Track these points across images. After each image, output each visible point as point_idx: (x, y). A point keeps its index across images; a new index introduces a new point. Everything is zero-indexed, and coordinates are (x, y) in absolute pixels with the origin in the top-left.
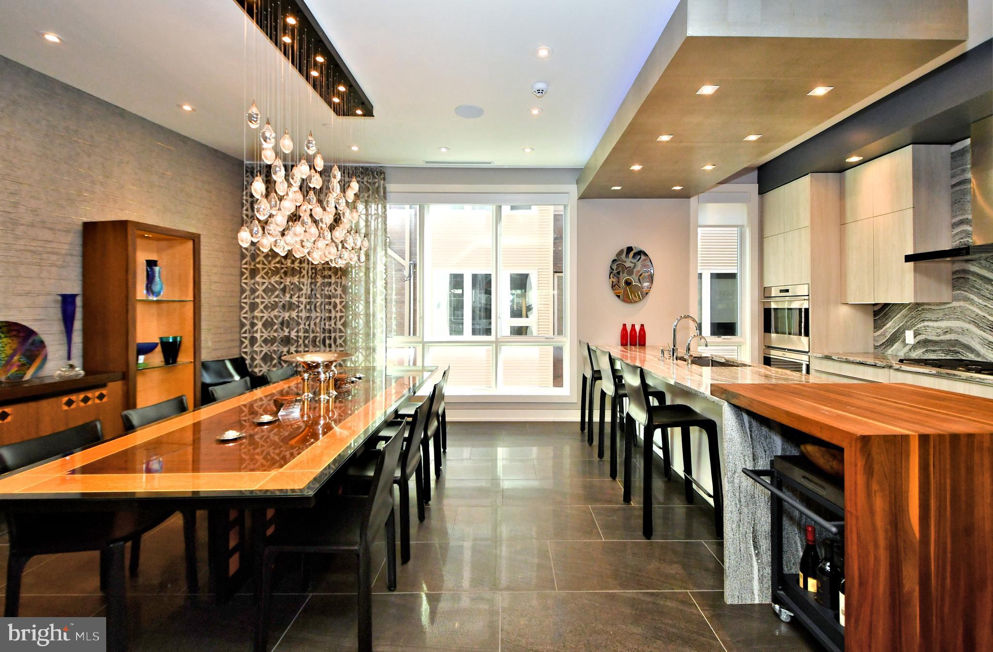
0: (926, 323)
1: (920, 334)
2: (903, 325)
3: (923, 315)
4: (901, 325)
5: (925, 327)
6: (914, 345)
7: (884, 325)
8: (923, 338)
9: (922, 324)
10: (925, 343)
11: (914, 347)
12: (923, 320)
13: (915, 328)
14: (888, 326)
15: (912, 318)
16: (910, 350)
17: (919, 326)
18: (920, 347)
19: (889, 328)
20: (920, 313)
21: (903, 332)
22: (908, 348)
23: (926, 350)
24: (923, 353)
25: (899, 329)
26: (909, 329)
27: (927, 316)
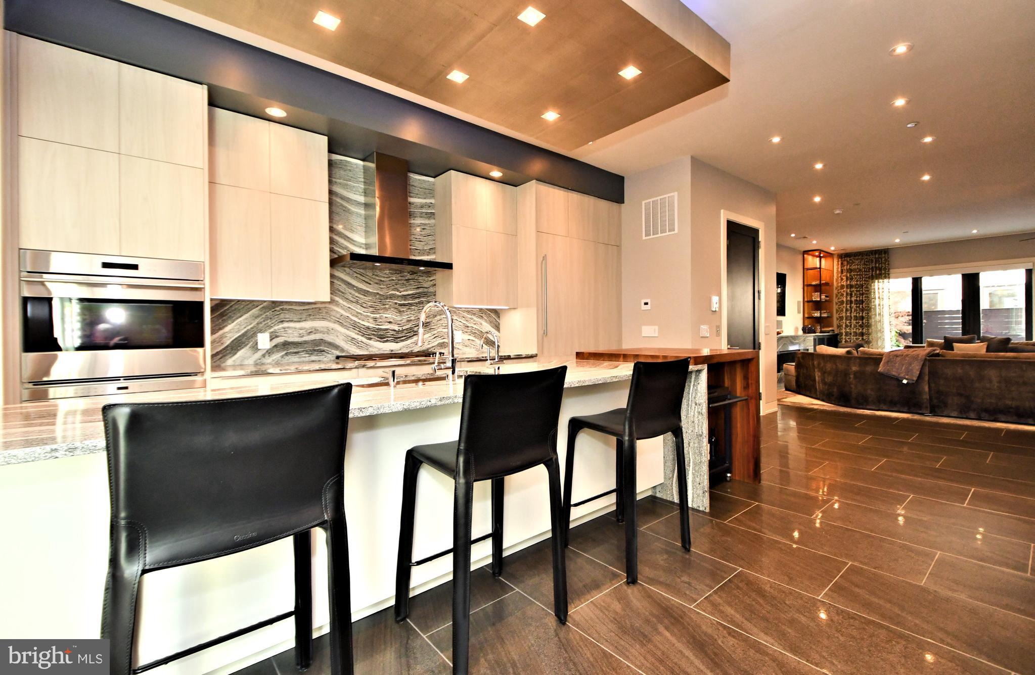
0: (286, 325)
1: (277, 337)
2: (252, 328)
3: (282, 316)
4: (249, 327)
5: (284, 328)
6: (270, 349)
7: (220, 329)
8: (282, 341)
9: (281, 326)
10: (286, 345)
11: (269, 352)
12: (282, 321)
13: (272, 330)
14: (227, 329)
15: (267, 318)
16: (264, 356)
17: (276, 328)
18: (278, 351)
19: (230, 332)
20: (278, 313)
21: (254, 335)
22: (259, 354)
23: (286, 354)
24: (282, 357)
25: (246, 332)
26: (261, 331)
27: (287, 316)
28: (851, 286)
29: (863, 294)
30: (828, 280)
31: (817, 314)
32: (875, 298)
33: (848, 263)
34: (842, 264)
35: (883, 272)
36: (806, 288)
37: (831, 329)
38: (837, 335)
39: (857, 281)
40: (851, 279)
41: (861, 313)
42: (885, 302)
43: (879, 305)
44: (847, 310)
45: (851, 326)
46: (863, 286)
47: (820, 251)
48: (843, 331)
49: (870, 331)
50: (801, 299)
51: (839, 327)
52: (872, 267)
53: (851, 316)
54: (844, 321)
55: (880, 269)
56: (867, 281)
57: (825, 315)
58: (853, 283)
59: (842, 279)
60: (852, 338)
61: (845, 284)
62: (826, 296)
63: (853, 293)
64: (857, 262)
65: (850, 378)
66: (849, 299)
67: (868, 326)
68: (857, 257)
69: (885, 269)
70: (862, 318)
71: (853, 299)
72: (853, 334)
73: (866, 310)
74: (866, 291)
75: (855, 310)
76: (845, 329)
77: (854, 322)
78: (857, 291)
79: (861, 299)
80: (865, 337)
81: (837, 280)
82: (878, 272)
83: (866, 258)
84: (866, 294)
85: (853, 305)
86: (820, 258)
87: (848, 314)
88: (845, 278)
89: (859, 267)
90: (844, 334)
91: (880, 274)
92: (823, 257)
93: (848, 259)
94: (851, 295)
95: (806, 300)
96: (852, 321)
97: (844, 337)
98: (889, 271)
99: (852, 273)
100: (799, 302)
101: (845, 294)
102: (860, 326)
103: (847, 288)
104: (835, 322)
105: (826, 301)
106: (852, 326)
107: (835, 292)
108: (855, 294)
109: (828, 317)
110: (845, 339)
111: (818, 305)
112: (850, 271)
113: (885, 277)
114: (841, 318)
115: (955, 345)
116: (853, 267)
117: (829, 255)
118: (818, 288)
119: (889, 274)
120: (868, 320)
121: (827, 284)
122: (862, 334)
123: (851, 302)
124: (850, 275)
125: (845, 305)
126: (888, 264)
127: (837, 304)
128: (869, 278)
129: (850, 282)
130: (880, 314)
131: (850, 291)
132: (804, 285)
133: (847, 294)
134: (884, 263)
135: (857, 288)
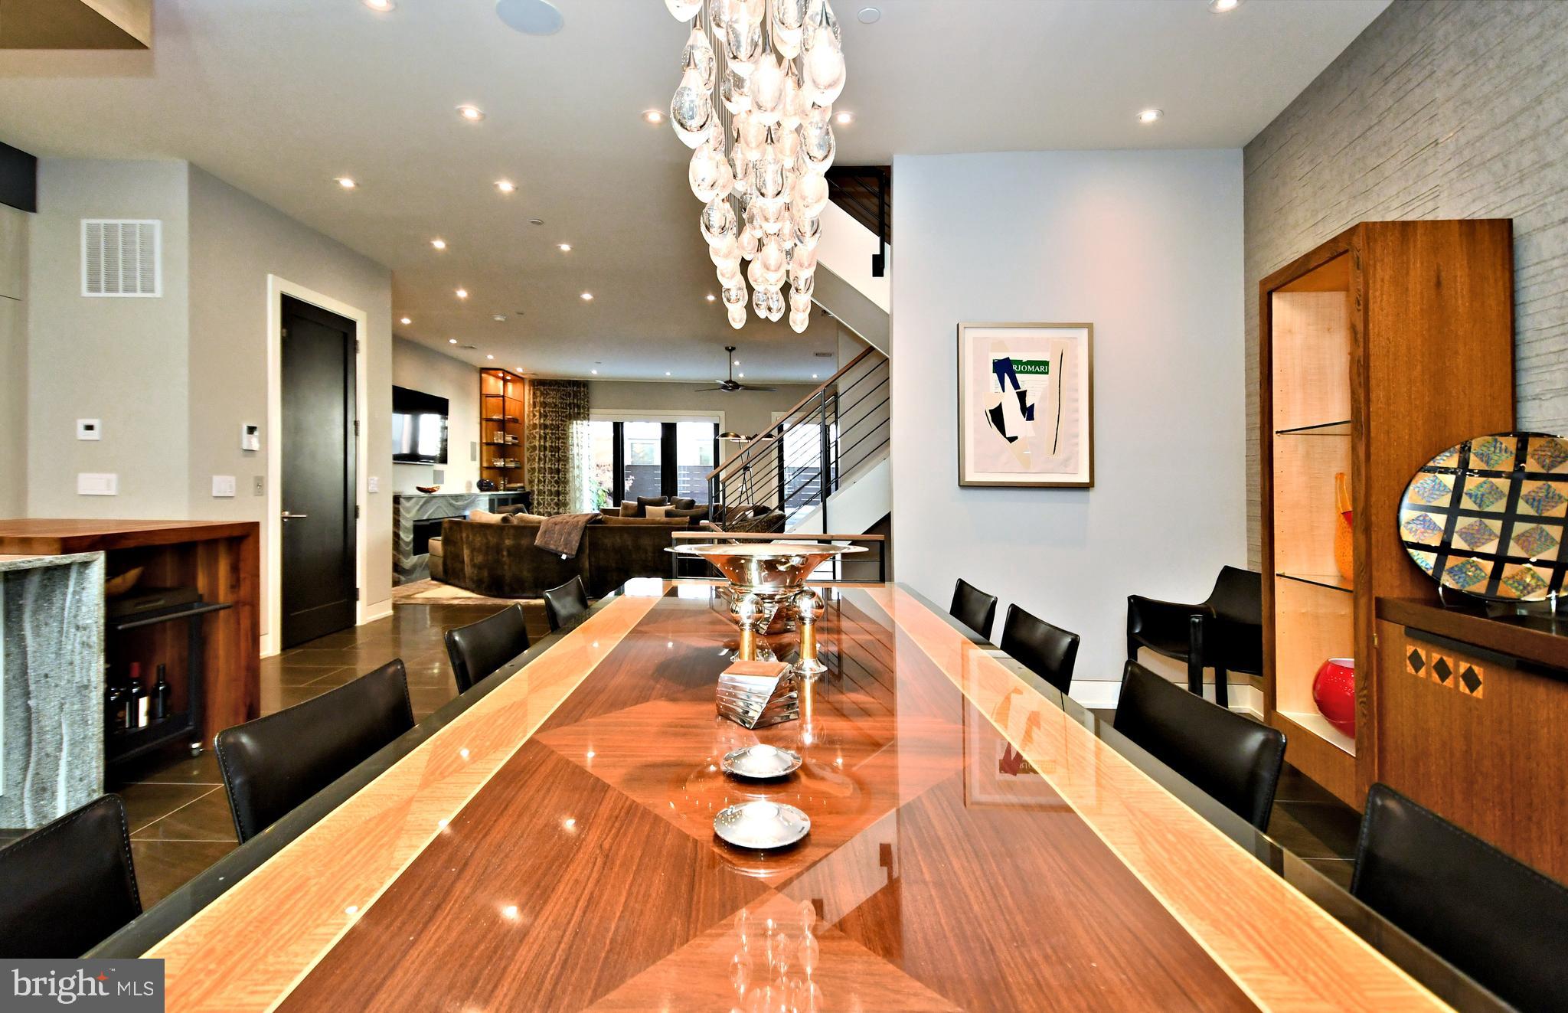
28: (545, 427)
29: (559, 439)
30: (517, 415)
31: (500, 463)
32: (573, 445)
33: (542, 394)
34: (534, 393)
35: (582, 411)
36: (484, 423)
37: (519, 485)
38: (529, 493)
39: (552, 420)
40: (546, 416)
41: (557, 464)
42: (584, 452)
43: (578, 454)
44: (540, 459)
45: (544, 482)
46: (559, 428)
47: (505, 372)
48: (535, 488)
49: (567, 489)
50: (477, 440)
51: (531, 482)
52: (570, 404)
53: (545, 468)
54: (536, 474)
55: (579, 407)
56: (564, 421)
57: (512, 465)
58: (548, 422)
59: (534, 416)
60: (545, 498)
61: (537, 422)
62: (513, 438)
63: (548, 437)
64: (552, 393)
65: (503, 556)
66: (542, 443)
67: (566, 482)
68: (553, 388)
69: (584, 407)
70: (558, 471)
71: (548, 444)
72: (546, 493)
73: (563, 461)
74: (562, 435)
75: (551, 460)
76: (538, 485)
77: (548, 476)
78: (552, 434)
79: (557, 445)
80: (561, 498)
81: (528, 416)
82: (576, 410)
83: (563, 391)
84: (563, 439)
85: (547, 452)
86: (505, 381)
87: (542, 466)
88: (537, 414)
89: (554, 401)
90: (536, 493)
91: (579, 414)
92: (509, 381)
93: (542, 388)
94: (545, 438)
95: (484, 441)
96: (546, 475)
97: (536, 497)
98: (588, 410)
99: (547, 409)
100: (473, 444)
101: (538, 436)
102: (557, 482)
103: (540, 428)
104: (527, 476)
105: (513, 444)
106: (546, 483)
107: (527, 432)
108: (550, 438)
109: (516, 468)
110: (538, 499)
111: (502, 450)
112: (544, 405)
113: (584, 418)
114: (533, 469)
115: (648, 507)
116: (549, 400)
117: (518, 379)
118: (503, 425)
119: (588, 415)
120: (565, 475)
121: (515, 420)
122: (558, 493)
123: (545, 448)
124: (544, 411)
125: (537, 452)
126: (588, 401)
127: (528, 449)
128: (566, 416)
129: (544, 421)
130: (578, 467)
131: (544, 433)
132: (481, 419)
133: (540, 438)
134: (584, 400)
135: (552, 429)
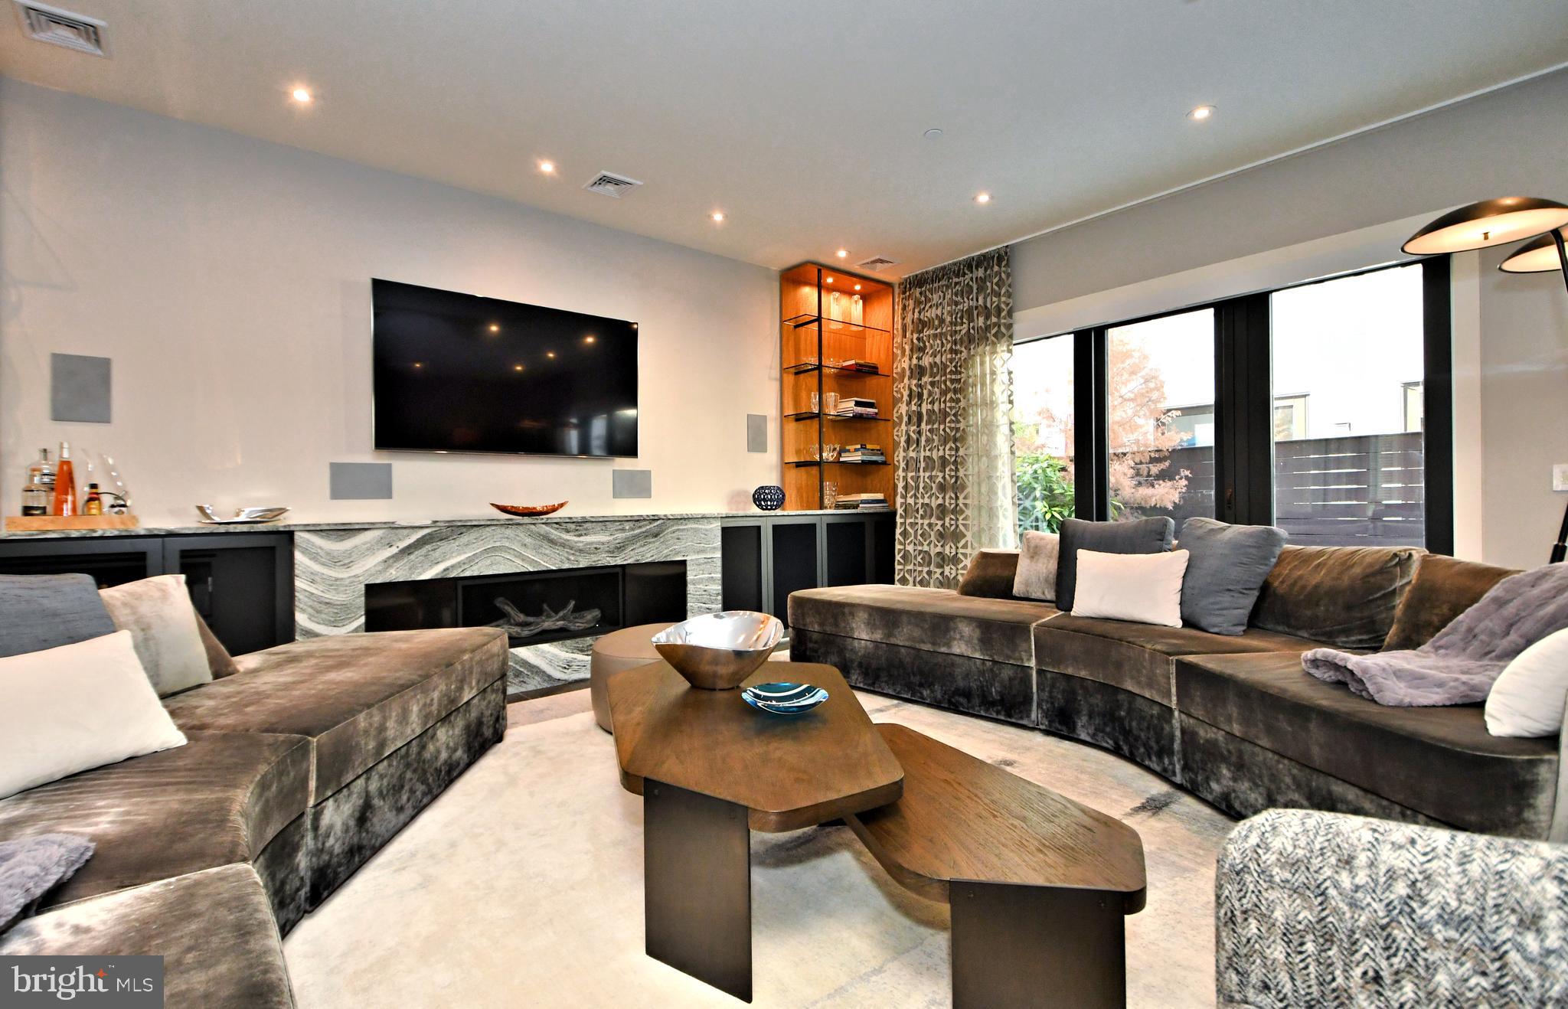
28: (921, 372)
30: (879, 357)
33: (918, 303)
34: (905, 308)
35: (994, 320)
36: (790, 379)
39: (934, 355)
40: (922, 350)
41: (941, 448)
44: (908, 441)
45: (917, 488)
46: (946, 366)
49: (960, 501)
50: (772, 410)
52: (970, 312)
53: (918, 460)
55: (989, 314)
56: (956, 352)
57: (864, 456)
58: (926, 361)
60: (920, 521)
62: (861, 404)
63: (925, 392)
64: (936, 298)
66: (914, 408)
68: (936, 285)
69: (1000, 311)
70: (944, 464)
71: (924, 408)
72: (921, 512)
73: (954, 439)
74: (952, 381)
75: (928, 441)
77: (924, 476)
78: (932, 384)
79: (943, 406)
80: (948, 521)
81: (896, 356)
82: (983, 320)
83: (956, 284)
85: (923, 426)
87: (912, 454)
89: (939, 312)
91: (988, 328)
94: (920, 396)
95: (791, 411)
96: (921, 474)
98: (1010, 314)
99: (927, 332)
100: (757, 418)
105: (858, 417)
106: (921, 490)
107: (894, 390)
108: (930, 394)
112: (920, 324)
116: (927, 315)
119: (1009, 326)
120: (957, 470)
121: (870, 367)
122: (943, 510)
123: (919, 418)
124: (918, 339)
126: (1009, 295)
127: (895, 425)
129: (919, 359)
131: (920, 386)
132: (783, 370)
133: (910, 396)
134: (998, 295)
135: (933, 375)
